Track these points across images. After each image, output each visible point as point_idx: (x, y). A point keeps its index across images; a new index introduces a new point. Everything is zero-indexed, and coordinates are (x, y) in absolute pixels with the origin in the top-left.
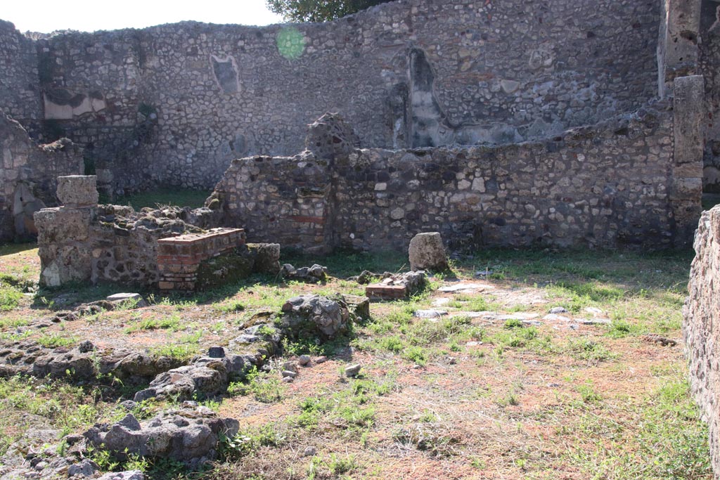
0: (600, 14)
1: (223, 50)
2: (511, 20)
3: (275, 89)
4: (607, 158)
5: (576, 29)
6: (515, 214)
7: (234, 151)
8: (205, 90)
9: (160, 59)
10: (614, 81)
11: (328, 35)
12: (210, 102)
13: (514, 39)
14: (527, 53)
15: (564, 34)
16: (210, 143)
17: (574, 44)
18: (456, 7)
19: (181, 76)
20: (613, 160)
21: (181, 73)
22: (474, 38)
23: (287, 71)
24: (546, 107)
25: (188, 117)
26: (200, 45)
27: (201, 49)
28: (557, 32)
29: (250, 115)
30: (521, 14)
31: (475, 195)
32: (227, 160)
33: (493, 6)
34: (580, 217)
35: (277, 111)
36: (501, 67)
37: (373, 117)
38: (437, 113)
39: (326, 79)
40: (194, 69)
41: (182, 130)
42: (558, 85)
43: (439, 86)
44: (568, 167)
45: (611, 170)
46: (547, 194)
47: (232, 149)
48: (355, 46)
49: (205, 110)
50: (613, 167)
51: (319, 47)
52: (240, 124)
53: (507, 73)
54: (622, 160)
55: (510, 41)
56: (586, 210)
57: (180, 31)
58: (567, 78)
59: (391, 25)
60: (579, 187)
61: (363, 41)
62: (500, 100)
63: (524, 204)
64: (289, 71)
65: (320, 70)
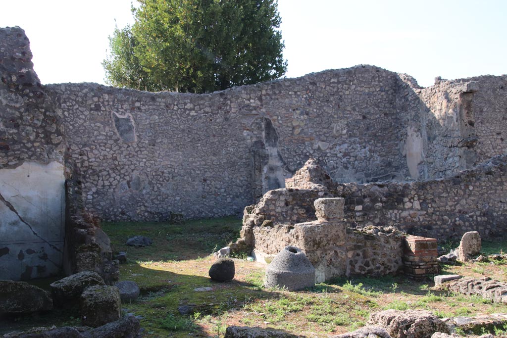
0: (368, 106)
1: (122, 108)
2: (323, 104)
3: (165, 141)
4: (484, 188)
5: (357, 113)
6: (438, 222)
7: (131, 188)
8: (106, 139)
9: (64, 112)
10: (378, 145)
11: (206, 103)
12: (111, 149)
13: (324, 116)
14: (332, 125)
15: (351, 115)
16: (110, 182)
17: (356, 122)
18: (290, 93)
19: (85, 126)
20: (487, 189)
21: (85, 124)
22: (301, 114)
23: (174, 127)
24: (344, 160)
25: (90, 160)
26: (103, 103)
27: (104, 106)
28: (348, 114)
29: (144, 160)
30: (327, 101)
31: (416, 212)
32: (124, 196)
33: (312, 95)
34: (472, 222)
35: (167, 158)
36: (318, 133)
37: (239, 164)
38: (281, 161)
39: (204, 135)
40: (96, 122)
41: (84, 172)
42: (350, 146)
43: (281, 144)
44: (465, 193)
45: (486, 195)
46: (454, 210)
47: (129, 187)
48: (225, 113)
49: (106, 155)
50: (487, 193)
51: (199, 112)
52: (135, 167)
53: (321, 137)
54: (491, 189)
55: (322, 118)
56: (475, 218)
57: (85, 91)
58: (354, 142)
59: (249, 100)
60: (470, 205)
61: (231, 110)
62: (318, 154)
63: (442, 216)
64: (177, 128)
65: (200, 128)
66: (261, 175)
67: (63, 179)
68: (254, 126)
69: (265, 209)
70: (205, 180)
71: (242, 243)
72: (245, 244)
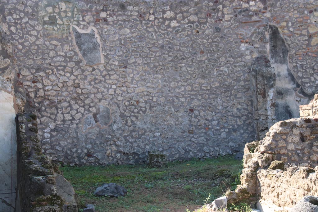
1: (84, 20)
3: (140, 61)
7: (99, 123)
8: (65, 61)
9: (10, 27)
11: (191, 10)
12: (72, 73)
16: (71, 116)
19: (37, 45)
21: (37, 43)
23: (150, 44)
25: (46, 88)
26: (59, 14)
29: (114, 87)
32: (90, 133)
35: (142, 83)
37: (235, 87)
38: (293, 83)
39: (190, 52)
40: (52, 39)
41: (39, 103)
43: (292, 60)
47: (96, 122)
48: (216, 21)
49: (66, 82)
51: (182, 22)
52: (103, 96)
59: (248, 3)
61: (223, 17)
64: (154, 44)
65: (183, 43)
66: (266, 101)
67: (13, 114)
68: (255, 37)
69: (272, 146)
70: (192, 110)
71: (243, 191)
72: (248, 193)
